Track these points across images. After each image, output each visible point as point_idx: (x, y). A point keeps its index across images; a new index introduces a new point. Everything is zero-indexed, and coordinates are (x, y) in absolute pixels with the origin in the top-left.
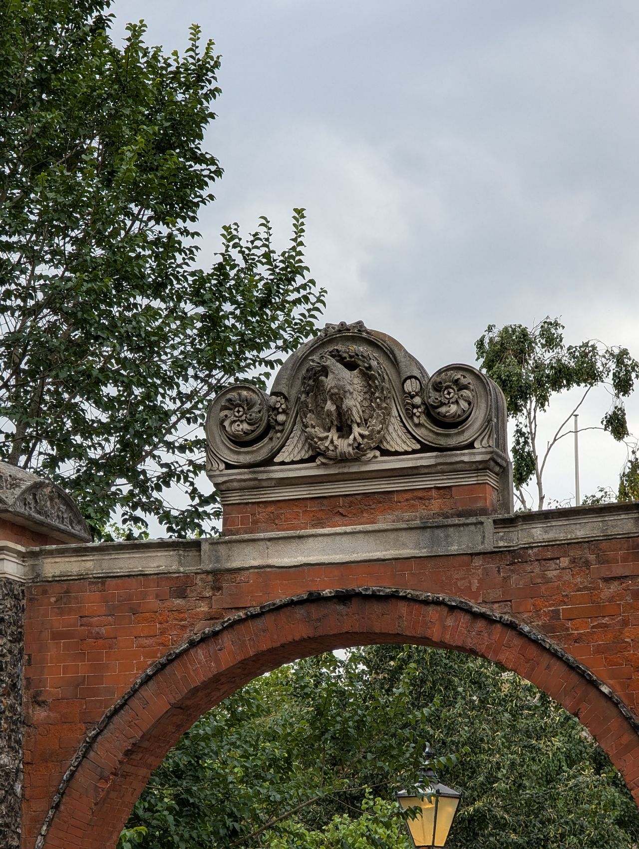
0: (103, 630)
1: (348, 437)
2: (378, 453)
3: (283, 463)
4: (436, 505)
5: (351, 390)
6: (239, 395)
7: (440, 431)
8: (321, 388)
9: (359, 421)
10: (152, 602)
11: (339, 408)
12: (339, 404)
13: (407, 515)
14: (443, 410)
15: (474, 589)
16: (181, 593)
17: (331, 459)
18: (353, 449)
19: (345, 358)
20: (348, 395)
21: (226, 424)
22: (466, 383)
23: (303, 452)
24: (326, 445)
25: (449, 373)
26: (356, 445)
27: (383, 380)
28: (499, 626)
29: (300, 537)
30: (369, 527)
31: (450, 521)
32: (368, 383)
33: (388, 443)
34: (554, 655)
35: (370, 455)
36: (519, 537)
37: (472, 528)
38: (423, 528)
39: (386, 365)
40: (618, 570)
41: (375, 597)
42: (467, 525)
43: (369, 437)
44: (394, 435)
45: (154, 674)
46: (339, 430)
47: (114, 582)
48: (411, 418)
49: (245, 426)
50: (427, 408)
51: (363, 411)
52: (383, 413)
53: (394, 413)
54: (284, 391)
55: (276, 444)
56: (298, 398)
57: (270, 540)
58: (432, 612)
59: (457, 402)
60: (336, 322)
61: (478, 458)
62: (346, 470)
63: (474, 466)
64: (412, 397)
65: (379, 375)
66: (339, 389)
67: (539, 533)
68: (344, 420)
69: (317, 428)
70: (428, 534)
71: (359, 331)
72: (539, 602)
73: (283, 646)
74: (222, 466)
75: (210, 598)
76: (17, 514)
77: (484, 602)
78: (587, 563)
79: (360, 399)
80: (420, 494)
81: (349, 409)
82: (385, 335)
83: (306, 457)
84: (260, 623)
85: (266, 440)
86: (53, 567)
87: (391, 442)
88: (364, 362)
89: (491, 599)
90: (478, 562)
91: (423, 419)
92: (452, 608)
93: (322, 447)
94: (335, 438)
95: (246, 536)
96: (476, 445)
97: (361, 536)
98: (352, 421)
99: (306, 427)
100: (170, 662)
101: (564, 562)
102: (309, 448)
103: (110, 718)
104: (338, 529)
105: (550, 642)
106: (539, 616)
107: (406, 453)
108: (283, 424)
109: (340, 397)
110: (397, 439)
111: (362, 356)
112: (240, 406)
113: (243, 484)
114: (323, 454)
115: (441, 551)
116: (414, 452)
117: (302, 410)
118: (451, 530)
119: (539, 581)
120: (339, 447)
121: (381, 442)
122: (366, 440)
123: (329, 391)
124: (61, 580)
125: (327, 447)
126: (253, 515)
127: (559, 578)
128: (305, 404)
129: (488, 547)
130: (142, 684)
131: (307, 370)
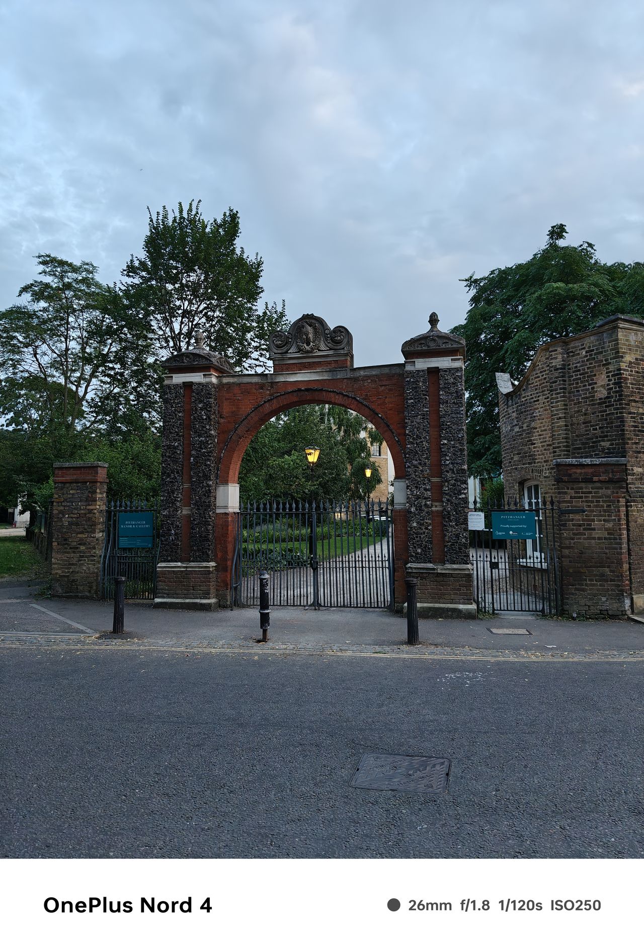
0: (240, 398)
1: (309, 346)
2: (317, 350)
3: (290, 353)
4: (334, 365)
5: (311, 332)
6: (279, 334)
7: (335, 344)
8: (302, 332)
9: (312, 341)
10: (254, 390)
11: (307, 337)
13: (325, 368)
14: (336, 338)
15: (344, 388)
17: (304, 352)
18: (311, 349)
19: (309, 323)
20: (309, 334)
21: (275, 342)
22: (343, 331)
23: (296, 350)
25: (338, 328)
27: (320, 330)
28: (351, 398)
29: (295, 373)
31: (338, 369)
32: (315, 330)
33: (320, 348)
34: (366, 406)
35: (315, 351)
36: (357, 374)
37: (344, 371)
38: (330, 371)
39: (320, 325)
40: (384, 383)
41: (317, 390)
42: (342, 370)
43: (315, 346)
44: (322, 345)
45: (255, 410)
46: (307, 344)
47: (243, 385)
48: (327, 341)
49: (280, 342)
50: (331, 338)
51: (313, 339)
52: (319, 339)
53: (322, 339)
54: (291, 333)
55: (289, 347)
56: (295, 335)
57: (287, 374)
58: (332, 394)
59: (340, 336)
60: (306, 314)
61: (346, 352)
62: (308, 355)
63: (344, 355)
64: (328, 335)
65: (318, 328)
66: (307, 332)
67: (362, 373)
68: (308, 341)
69: (301, 343)
70: (331, 373)
71: (312, 316)
72: (362, 392)
73: (291, 403)
74: (274, 353)
75: (270, 389)
76: (215, 365)
77: (347, 391)
78: (376, 381)
79: (313, 335)
80: (329, 362)
81: (310, 338)
82: (320, 317)
84: (284, 396)
85: (286, 346)
86: (225, 380)
88: (314, 324)
89: (349, 391)
90: (345, 381)
91: (330, 341)
92: (338, 393)
93: (302, 348)
94: (306, 346)
95: (280, 373)
96: (345, 348)
98: (310, 341)
99: (298, 343)
100: (259, 407)
101: (369, 381)
102: (298, 349)
103: (242, 422)
105: (365, 403)
106: (362, 396)
107: (325, 350)
108: (291, 342)
109: (307, 334)
110: (323, 347)
111: (313, 322)
112: (279, 336)
113: (279, 359)
114: (302, 350)
115: (335, 378)
116: (328, 350)
117: (296, 338)
118: (338, 372)
119: (362, 386)
120: (307, 348)
121: (318, 347)
123: (305, 332)
124: (228, 384)
126: (282, 367)
127: (368, 385)
128: (298, 336)
129: (348, 376)
130: (251, 413)
131: (298, 327)
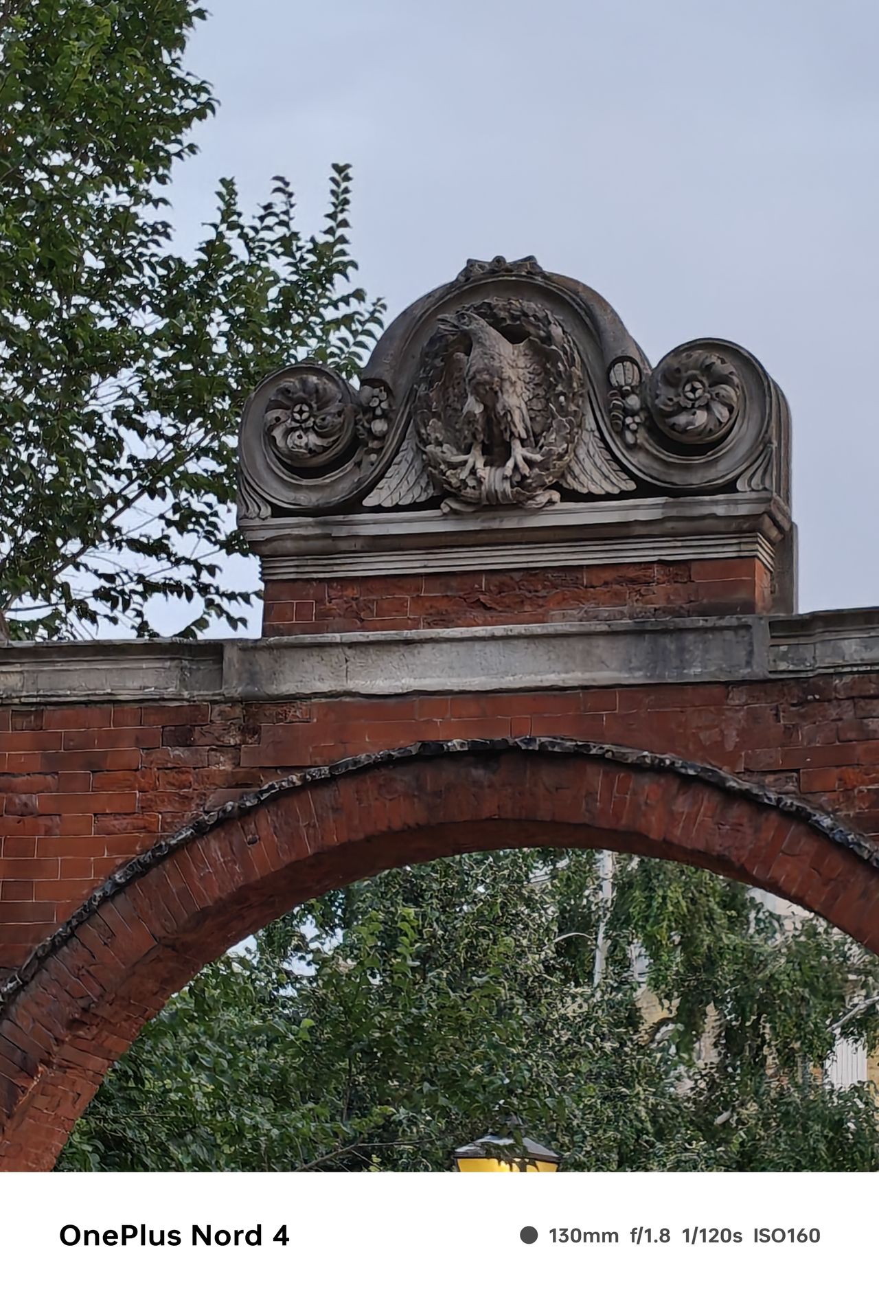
0: (35, 801)
1: (504, 464)
2: (556, 496)
3: (378, 509)
4: (659, 594)
5: (514, 379)
6: (304, 382)
7: (674, 459)
8: (456, 374)
9: (524, 435)
10: (130, 752)
11: (489, 410)
12: (489, 404)
13: (604, 611)
14: (682, 419)
15: (730, 746)
16: (183, 738)
17: (468, 504)
18: (512, 487)
19: (504, 319)
20: (507, 385)
21: (278, 433)
22: (726, 373)
23: (417, 491)
24: (463, 476)
25: (696, 354)
26: (517, 478)
27: (572, 363)
28: (773, 816)
29: (408, 642)
30: (536, 628)
31: (688, 622)
32: (544, 367)
33: (575, 477)
35: (543, 498)
36: (817, 655)
37: (729, 635)
38: (637, 633)
39: (577, 335)
41: (544, 755)
42: (722, 629)
43: (543, 465)
44: (588, 465)
45: (129, 882)
46: (486, 451)
47: (59, 713)
48: (621, 434)
49: (313, 439)
50: (649, 418)
51: (531, 419)
52: (570, 422)
53: (590, 423)
54: (387, 378)
55: (367, 472)
56: (412, 392)
57: (352, 645)
58: (647, 786)
59: (707, 408)
60: (488, 257)
61: (743, 510)
62: (495, 525)
63: (734, 526)
64: (625, 395)
65: (566, 353)
66: (491, 375)
67: (854, 648)
68: (496, 431)
69: (446, 446)
70: (646, 643)
71: (528, 273)
72: (851, 773)
73: (368, 839)
74: (265, 511)
75: (236, 747)
77: (747, 770)
79: (527, 395)
80: (632, 573)
81: (508, 412)
82: (577, 282)
83: (423, 499)
84: (326, 795)
85: (349, 466)
87: (582, 478)
88: (538, 327)
89: (761, 767)
90: (738, 698)
91: (642, 437)
92: (686, 781)
93: (454, 481)
94: (480, 464)
95: (308, 638)
96: (739, 485)
97: (521, 644)
98: (512, 434)
99: (426, 443)
100: (159, 861)
102: (428, 484)
103: (41, 960)
104: (480, 631)
105: (870, 848)
106: (849, 800)
107: (608, 497)
108: (382, 437)
109: (491, 389)
110: (593, 472)
111: (534, 316)
112: (303, 401)
113: (303, 545)
114: (455, 495)
115: (670, 677)
116: (623, 495)
117: (418, 411)
118: (690, 638)
119: (851, 735)
120: (486, 482)
121: (563, 476)
122: (536, 470)
123: (474, 377)
125: (463, 482)
126: (320, 601)
128: (427, 400)
129: (759, 670)
130: (105, 899)
131: (432, 342)
